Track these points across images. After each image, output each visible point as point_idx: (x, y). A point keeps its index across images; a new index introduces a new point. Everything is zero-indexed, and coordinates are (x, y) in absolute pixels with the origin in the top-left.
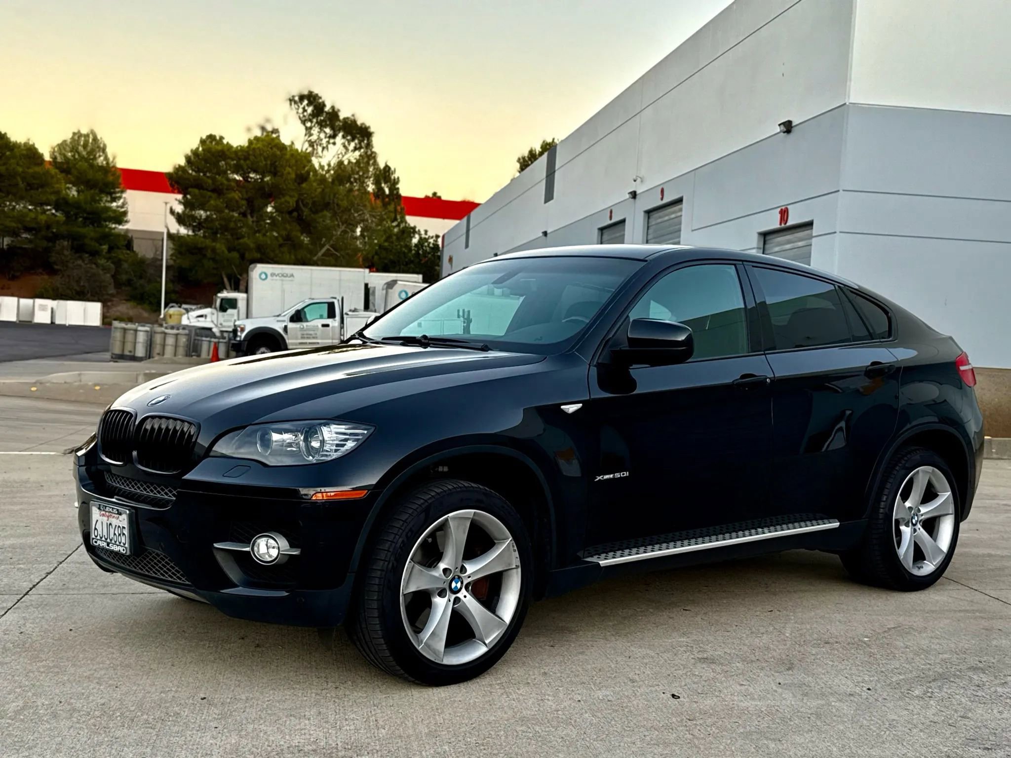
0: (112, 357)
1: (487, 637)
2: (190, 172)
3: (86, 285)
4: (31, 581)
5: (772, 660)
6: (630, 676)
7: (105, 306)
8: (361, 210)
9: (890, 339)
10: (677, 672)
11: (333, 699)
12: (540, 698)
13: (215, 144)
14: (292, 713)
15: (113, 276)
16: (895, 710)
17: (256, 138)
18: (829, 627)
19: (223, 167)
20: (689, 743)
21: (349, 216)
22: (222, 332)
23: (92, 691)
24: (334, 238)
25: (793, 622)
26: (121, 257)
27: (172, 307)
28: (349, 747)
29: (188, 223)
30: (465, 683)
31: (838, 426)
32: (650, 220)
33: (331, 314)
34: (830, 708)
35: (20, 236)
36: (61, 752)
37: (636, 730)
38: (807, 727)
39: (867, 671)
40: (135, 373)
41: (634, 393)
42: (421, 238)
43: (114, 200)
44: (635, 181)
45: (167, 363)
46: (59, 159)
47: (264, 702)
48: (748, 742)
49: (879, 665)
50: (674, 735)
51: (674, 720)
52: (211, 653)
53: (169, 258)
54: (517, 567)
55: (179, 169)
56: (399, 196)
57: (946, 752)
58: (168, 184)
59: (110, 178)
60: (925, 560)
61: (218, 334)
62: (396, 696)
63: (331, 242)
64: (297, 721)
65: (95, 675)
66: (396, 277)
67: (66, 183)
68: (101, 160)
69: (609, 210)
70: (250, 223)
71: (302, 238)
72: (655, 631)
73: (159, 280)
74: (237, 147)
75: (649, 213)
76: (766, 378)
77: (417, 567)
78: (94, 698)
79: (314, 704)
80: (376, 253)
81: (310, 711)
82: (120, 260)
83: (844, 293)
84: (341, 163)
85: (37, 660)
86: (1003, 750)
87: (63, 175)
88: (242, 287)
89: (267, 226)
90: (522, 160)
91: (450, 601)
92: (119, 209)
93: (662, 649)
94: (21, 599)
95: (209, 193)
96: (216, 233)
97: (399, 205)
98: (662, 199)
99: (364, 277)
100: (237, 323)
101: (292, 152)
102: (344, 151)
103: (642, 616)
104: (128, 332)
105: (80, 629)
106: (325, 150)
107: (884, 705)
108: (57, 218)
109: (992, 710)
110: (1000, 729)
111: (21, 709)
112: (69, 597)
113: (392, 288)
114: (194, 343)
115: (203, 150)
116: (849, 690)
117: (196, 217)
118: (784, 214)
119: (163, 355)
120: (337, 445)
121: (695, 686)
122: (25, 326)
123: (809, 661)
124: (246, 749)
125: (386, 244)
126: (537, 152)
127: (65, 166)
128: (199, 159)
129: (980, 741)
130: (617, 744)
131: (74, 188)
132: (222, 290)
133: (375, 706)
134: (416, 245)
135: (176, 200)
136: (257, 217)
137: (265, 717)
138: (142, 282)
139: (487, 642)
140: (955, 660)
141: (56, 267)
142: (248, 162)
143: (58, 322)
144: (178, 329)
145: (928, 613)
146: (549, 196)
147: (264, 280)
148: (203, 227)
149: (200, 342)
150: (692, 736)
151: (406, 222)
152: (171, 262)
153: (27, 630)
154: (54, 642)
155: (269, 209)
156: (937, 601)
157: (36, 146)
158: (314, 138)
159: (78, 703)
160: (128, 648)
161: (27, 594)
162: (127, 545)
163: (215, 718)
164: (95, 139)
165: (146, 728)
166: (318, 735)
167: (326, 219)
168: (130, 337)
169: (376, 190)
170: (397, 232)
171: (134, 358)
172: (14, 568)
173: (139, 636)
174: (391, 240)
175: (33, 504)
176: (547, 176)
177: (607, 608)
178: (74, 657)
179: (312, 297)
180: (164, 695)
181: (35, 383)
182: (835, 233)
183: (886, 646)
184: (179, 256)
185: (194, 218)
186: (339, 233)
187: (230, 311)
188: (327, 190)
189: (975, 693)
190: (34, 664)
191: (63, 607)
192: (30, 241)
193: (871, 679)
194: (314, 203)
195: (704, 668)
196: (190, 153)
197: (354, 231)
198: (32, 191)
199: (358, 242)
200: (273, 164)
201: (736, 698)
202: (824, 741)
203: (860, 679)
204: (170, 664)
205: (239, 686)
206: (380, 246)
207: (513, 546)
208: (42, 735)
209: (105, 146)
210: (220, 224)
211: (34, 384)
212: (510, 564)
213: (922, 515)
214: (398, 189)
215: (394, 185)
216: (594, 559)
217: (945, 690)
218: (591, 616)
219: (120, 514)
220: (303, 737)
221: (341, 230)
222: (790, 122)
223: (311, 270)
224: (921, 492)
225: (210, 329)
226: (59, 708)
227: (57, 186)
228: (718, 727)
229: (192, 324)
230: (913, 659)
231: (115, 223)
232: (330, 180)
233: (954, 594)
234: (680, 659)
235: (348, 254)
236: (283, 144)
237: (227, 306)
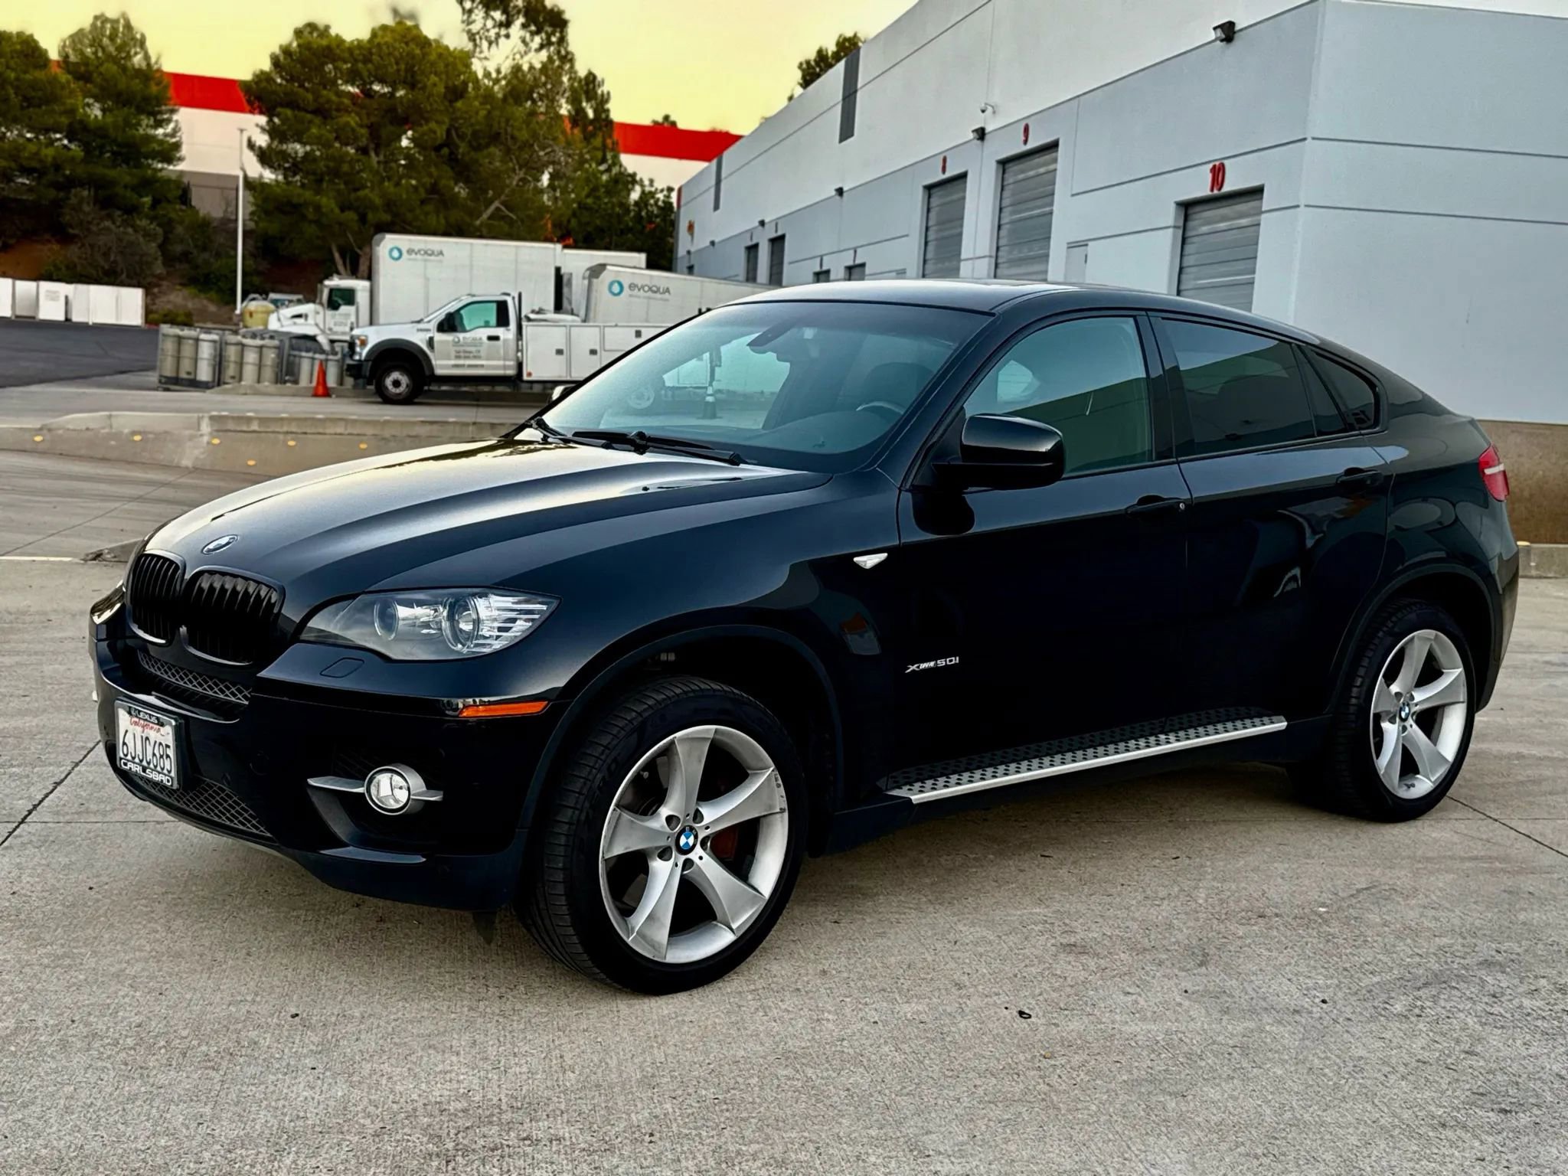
0: (160, 382)
1: (734, 920)
2: (279, 81)
3: (119, 258)
4: (30, 798)
5: (1176, 947)
6: (955, 977)
7: (148, 294)
8: (550, 146)
9: (1377, 429)
10: (1029, 969)
11: (496, 1018)
12: (815, 1017)
13: (319, 36)
14: (431, 1043)
15: (161, 247)
16: (1364, 1040)
17: (384, 28)
18: (1265, 887)
19: (330, 72)
20: (1043, 1100)
21: (531, 156)
22: (332, 342)
23: (123, 1001)
24: (507, 191)
25: (1210, 877)
26: (173, 215)
27: (254, 299)
28: (519, 1104)
29: (276, 164)
30: (700, 990)
31: (1290, 575)
32: (1006, 176)
33: (502, 320)
34: (1263, 1035)
35: (13, 181)
36: (73, 1113)
37: (962, 1075)
38: (1226, 1071)
39: (1323, 967)
40: (196, 415)
41: (971, 531)
42: (643, 192)
43: (159, 124)
44: (983, 111)
45: (246, 394)
46: (73, 58)
47: (388, 1023)
48: (1134, 1099)
49: (1341, 957)
50: (1021, 1086)
51: (1022, 1057)
52: (309, 932)
53: (247, 217)
54: (782, 811)
55: (262, 78)
56: (609, 123)
57: (1440, 1116)
58: (244, 100)
59: (154, 89)
60: (1418, 773)
61: (326, 346)
62: (593, 1013)
63: (503, 198)
64: (439, 1057)
65: (127, 972)
66: (606, 256)
67: (85, 97)
68: (138, 60)
69: (942, 157)
70: (375, 165)
71: (456, 189)
72: (996, 895)
73: (232, 253)
74: (352, 42)
75: (1004, 163)
76: (1179, 503)
77: (627, 816)
78: (127, 1015)
79: (466, 1025)
80: (574, 214)
81: (459, 1040)
82: (170, 221)
83: (1306, 356)
84: (517, 69)
85: (38, 943)
86: (1528, 1114)
87: (81, 83)
88: (363, 268)
89: (401, 169)
90: (804, 66)
91: (677, 865)
92: (168, 139)
93: (1006, 928)
94: (15, 830)
95: (309, 116)
96: (320, 181)
97: (610, 137)
98: (1026, 142)
99: (555, 255)
100: (356, 332)
101: (440, 50)
102: (522, 48)
103: (976, 867)
104: (185, 341)
105: (106, 887)
106: (494, 45)
107: (1348, 1032)
108: (71, 153)
109: (1514, 1040)
110: (1525, 1076)
111: (12, 1034)
112: (89, 826)
113: (597, 277)
114: (288, 360)
115: (299, 46)
116: (1293, 1003)
117: (289, 155)
118: (1218, 173)
119: (240, 380)
120: (500, 629)
121: (1055, 995)
122: (25, 324)
123: (1232, 949)
124: (359, 1108)
125: (589, 201)
126: (830, 53)
127: (83, 69)
128: (292, 60)
129: (1493, 1097)
130: (933, 1102)
131: (97, 105)
132: (331, 275)
133: (559, 1030)
134: (636, 203)
135: (257, 125)
136: (385, 156)
137: (390, 1049)
138: (206, 255)
139: (734, 926)
140: (1460, 948)
141: (71, 231)
142: (370, 66)
143: (76, 318)
144: (263, 338)
145: (1420, 862)
146: (847, 131)
147: (398, 259)
148: (301, 170)
149: (297, 359)
150: (1048, 1088)
151: (621, 166)
152: (251, 225)
153: (23, 888)
154: (66, 910)
155: (405, 143)
156: (1436, 841)
157: (36, 37)
158: (475, 28)
159: (100, 1023)
160: (179, 922)
161: (23, 821)
162: (173, 774)
163: (312, 1051)
164: (128, 26)
165: (206, 1069)
166: (472, 1083)
167: (493, 159)
168: (187, 350)
169: (573, 113)
170: (607, 181)
171: (194, 384)
172: (5, 773)
173: (196, 899)
174: (597, 194)
175: (36, 653)
176: (844, 99)
177: (922, 852)
178: (95, 938)
179: (474, 292)
180: (234, 1010)
181: (41, 429)
182: (1298, 206)
183: (1353, 922)
184: (263, 216)
185: (284, 155)
186: (515, 183)
187: (344, 309)
188: (497, 113)
189: (1488, 1009)
190: (34, 951)
191: (80, 845)
192: (30, 189)
193: (1329, 982)
194: (475, 134)
195: (1070, 963)
196: (277, 51)
197: (538, 180)
198: (31, 109)
199: (545, 197)
200: (410, 69)
201: (1118, 1018)
202: (1251, 1097)
203: (1310, 983)
204: (244, 951)
205: (351, 992)
206: (582, 206)
207: (776, 779)
208: (43, 1080)
209: (143, 36)
210: (327, 167)
211: (39, 431)
212: (771, 807)
213: (1416, 705)
214: (608, 111)
215: (601, 103)
216: (902, 792)
217: (1443, 1003)
218: (898, 867)
219: (162, 725)
220: (448, 1085)
221: (517, 178)
222: (1231, 24)
223: (471, 244)
224: (1416, 671)
225: (313, 338)
226: (71, 1033)
227: (69, 101)
228: (1089, 1071)
229: (285, 329)
230: (1394, 946)
231: (162, 161)
232: (500, 95)
233: (1461, 826)
234: (1034, 947)
235: (529, 216)
236: (426, 38)
237: (340, 301)
